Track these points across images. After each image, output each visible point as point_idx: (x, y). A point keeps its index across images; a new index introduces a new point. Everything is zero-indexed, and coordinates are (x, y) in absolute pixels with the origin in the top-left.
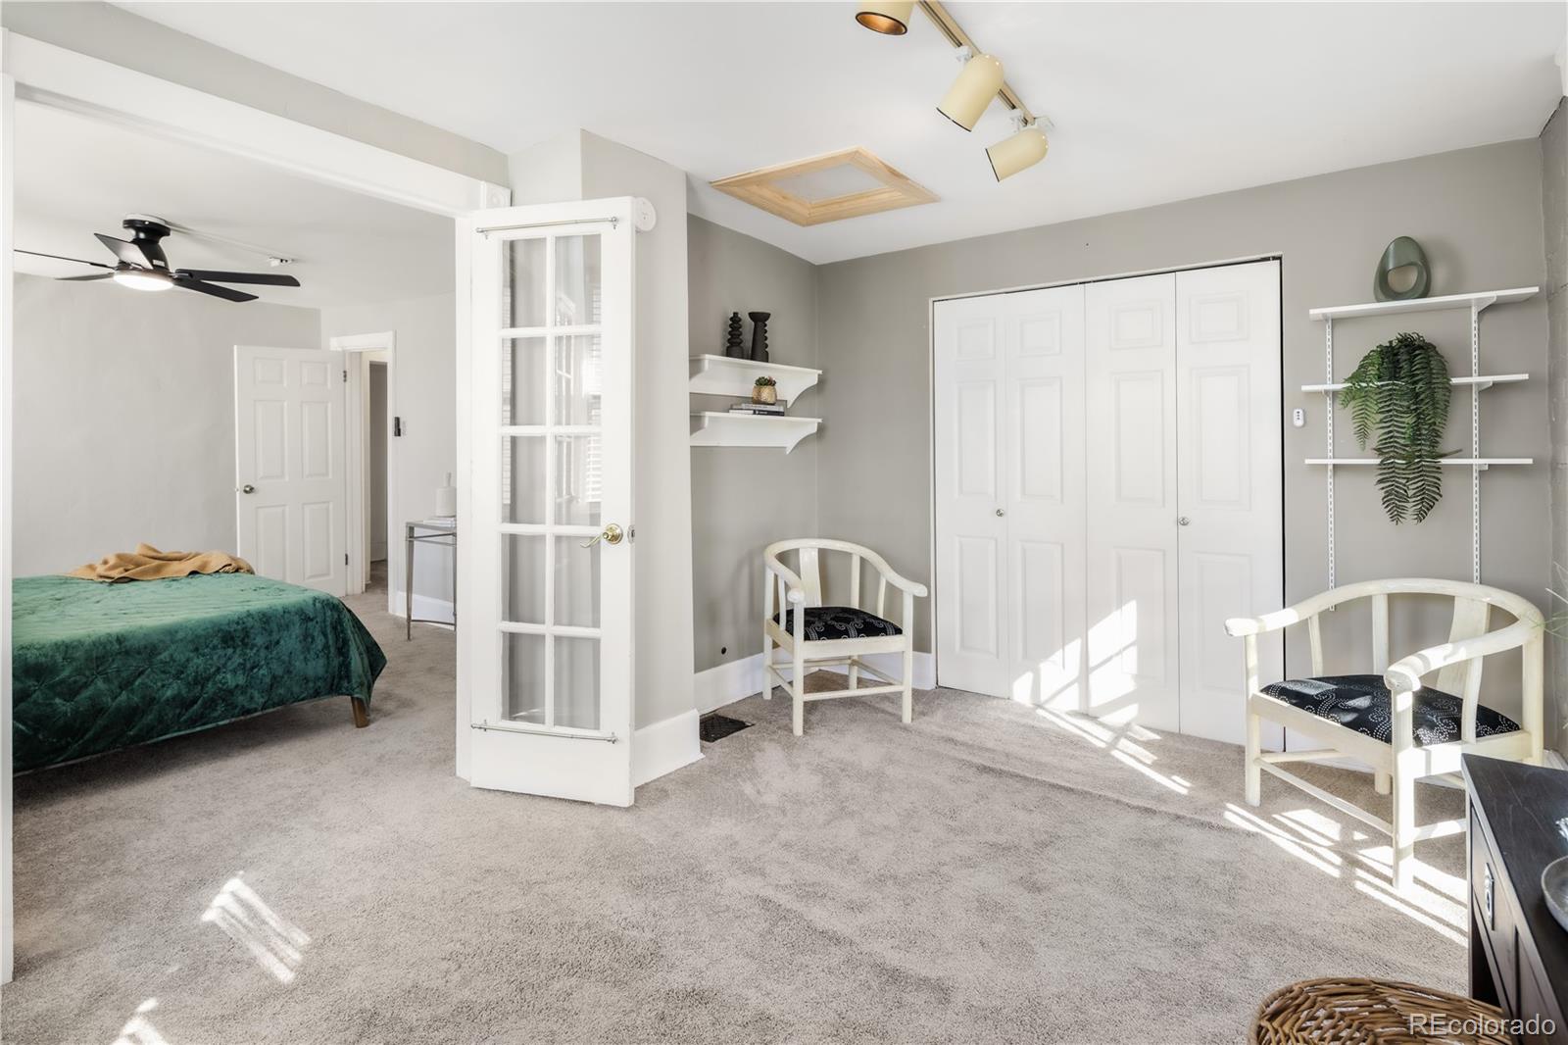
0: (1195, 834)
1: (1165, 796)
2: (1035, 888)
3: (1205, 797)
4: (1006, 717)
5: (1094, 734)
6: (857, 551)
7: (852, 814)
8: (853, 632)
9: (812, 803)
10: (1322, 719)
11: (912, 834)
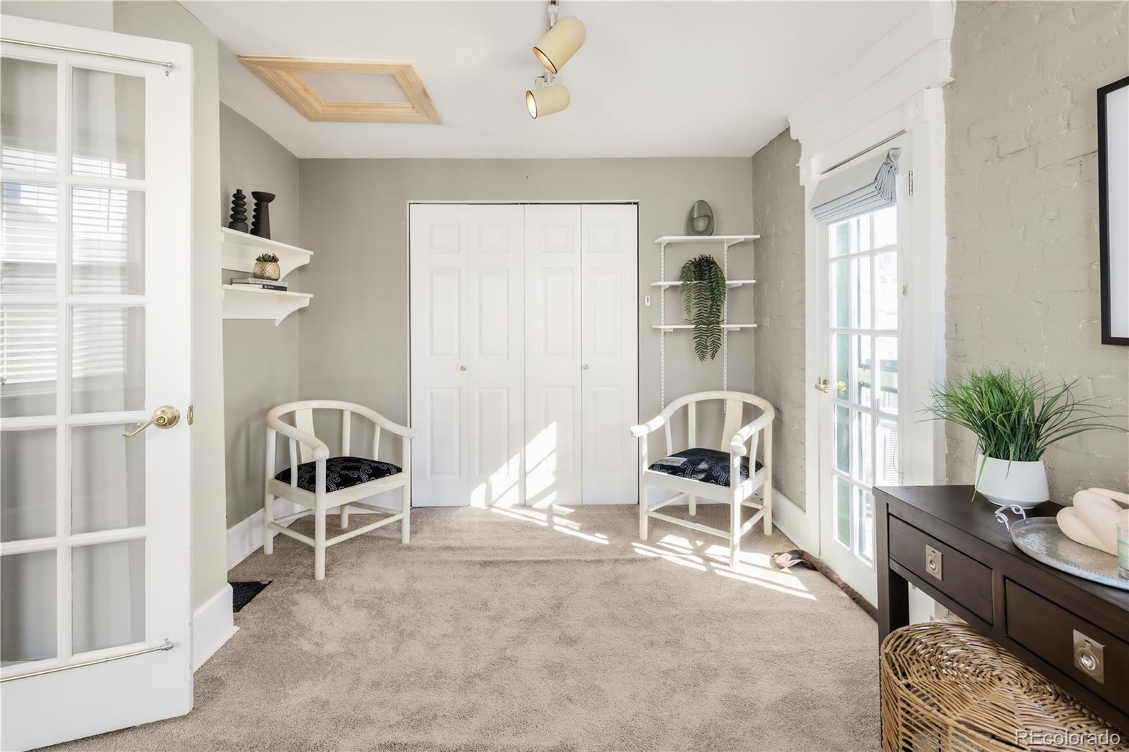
0: (630, 569)
1: (599, 549)
2: (572, 641)
3: (620, 543)
4: (474, 519)
5: (537, 518)
6: (348, 407)
7: (412, 635)
8: (364, 477)
9: (373, 637)
10: (687, 479)
11: (468, 633)
